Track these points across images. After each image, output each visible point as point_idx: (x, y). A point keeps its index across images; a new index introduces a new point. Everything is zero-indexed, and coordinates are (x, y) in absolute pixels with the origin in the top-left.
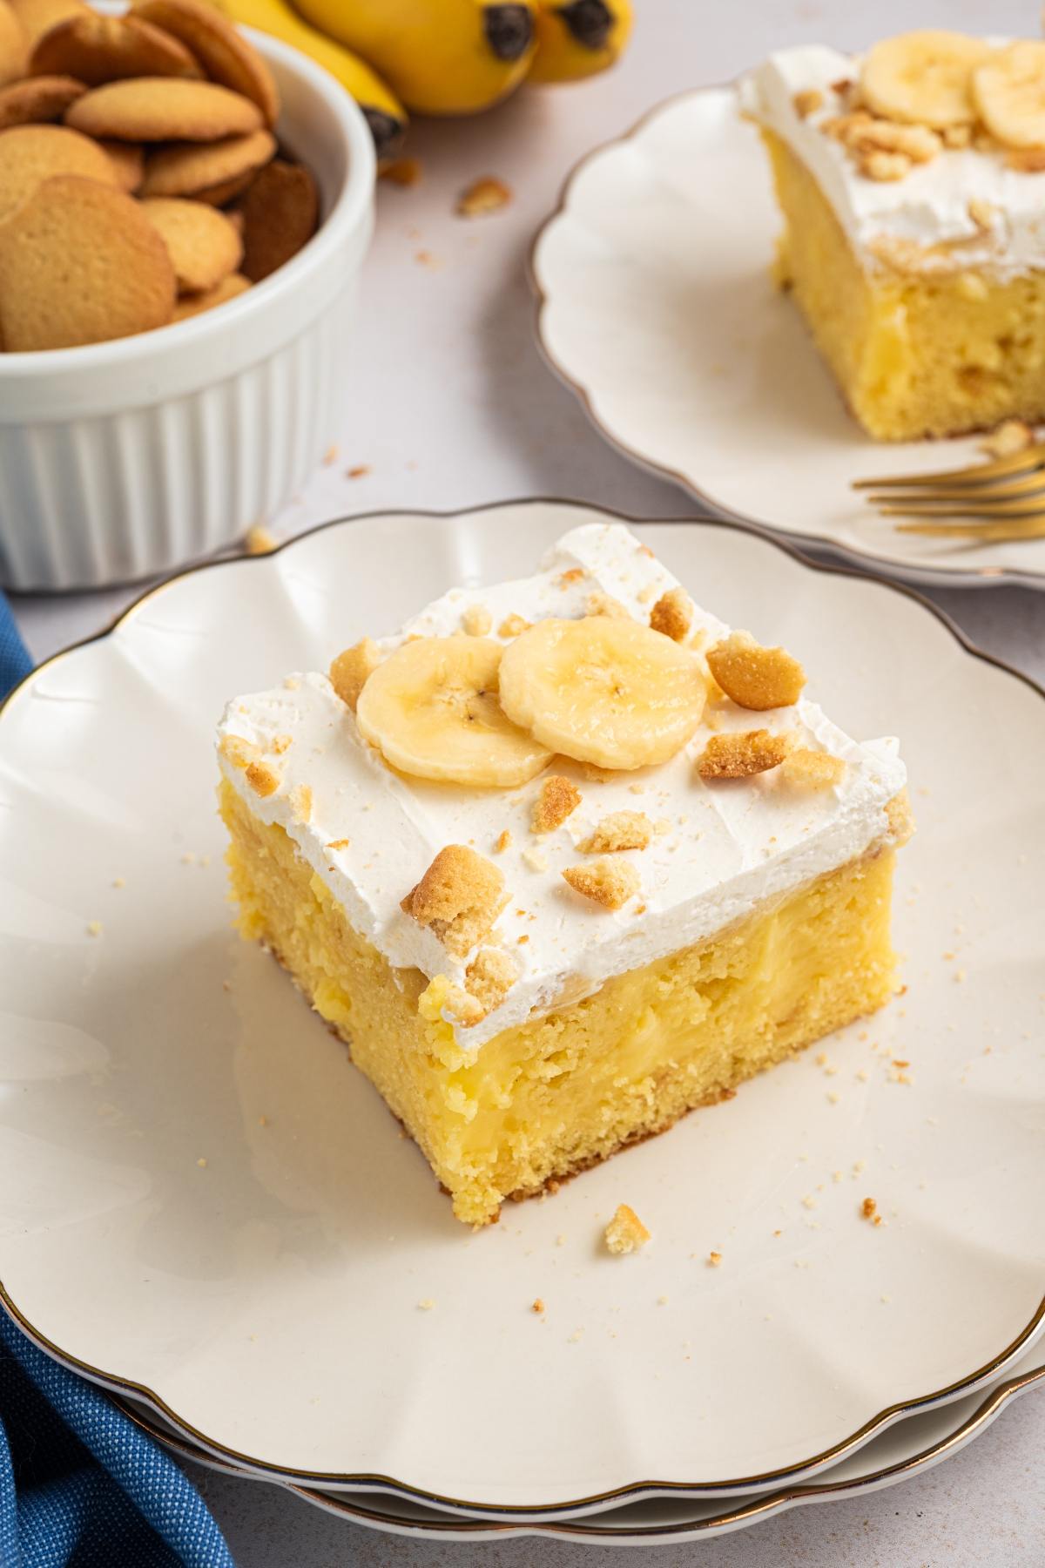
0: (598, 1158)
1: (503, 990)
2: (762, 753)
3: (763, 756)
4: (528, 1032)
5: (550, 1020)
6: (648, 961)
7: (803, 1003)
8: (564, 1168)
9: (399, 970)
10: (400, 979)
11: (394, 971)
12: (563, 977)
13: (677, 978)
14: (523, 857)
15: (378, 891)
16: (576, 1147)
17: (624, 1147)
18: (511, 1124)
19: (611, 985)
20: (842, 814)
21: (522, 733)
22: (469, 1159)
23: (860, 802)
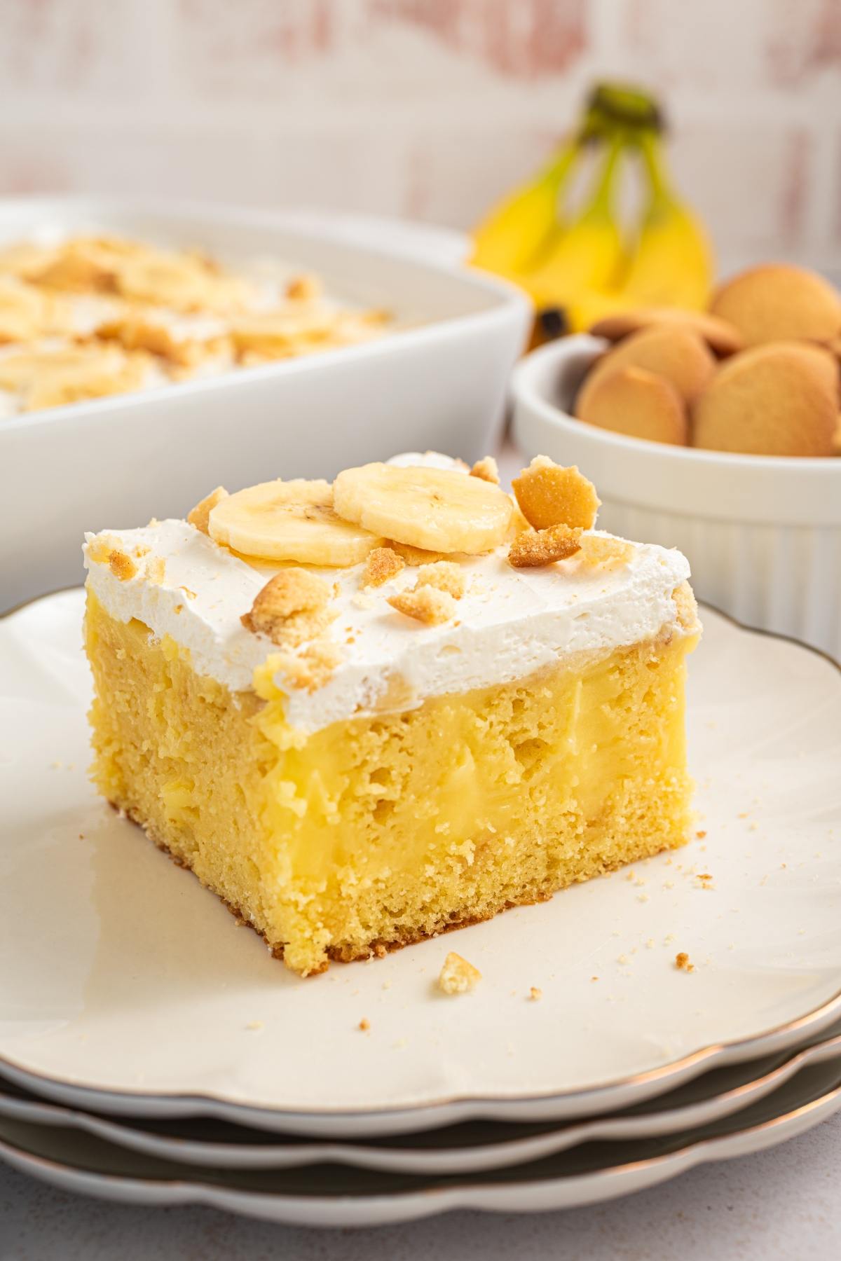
0: (424, 935)
1: (331, 668)
2: (562, 540)
3: (564, 542)
4: (353, 732)
5: (376, 727)
6: (466, 687)
7: (609, 803)
8: (391, 935)
9: (238, 693)
10: (239, 700)
11: (233, 695)
12: (387, 674)
13: (492, 718)
14: (352, 603)
15: (221, 620)
16: (401, 912)
17: (448, 928)
18: (340, 858)
19: (431, 704)
20: (635, 583)
21: (352, 525)
22: (300, 884)
23: (650, 577)
